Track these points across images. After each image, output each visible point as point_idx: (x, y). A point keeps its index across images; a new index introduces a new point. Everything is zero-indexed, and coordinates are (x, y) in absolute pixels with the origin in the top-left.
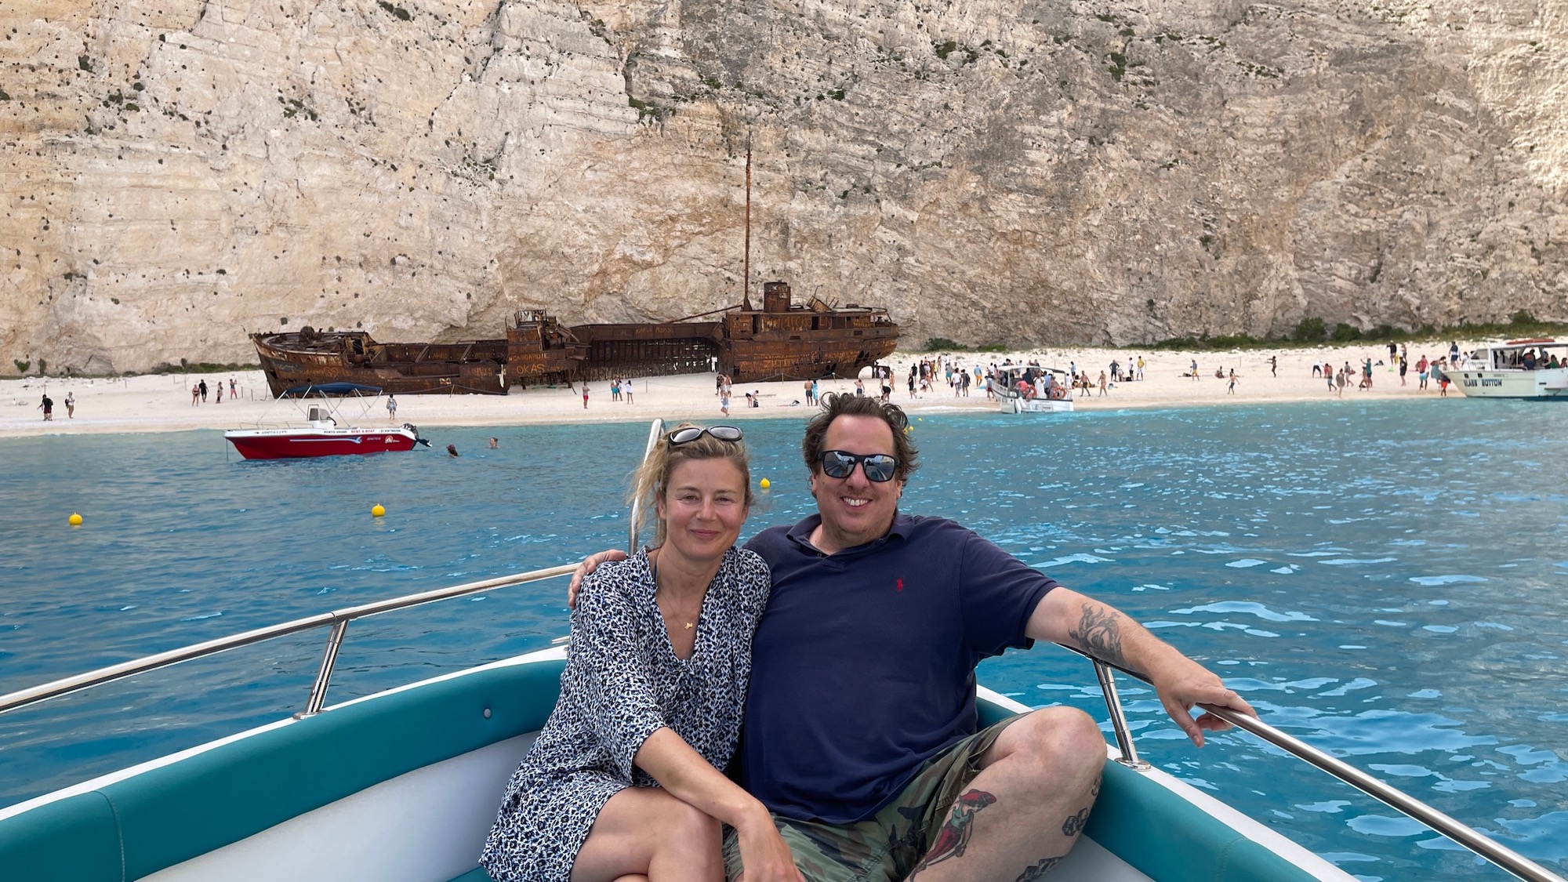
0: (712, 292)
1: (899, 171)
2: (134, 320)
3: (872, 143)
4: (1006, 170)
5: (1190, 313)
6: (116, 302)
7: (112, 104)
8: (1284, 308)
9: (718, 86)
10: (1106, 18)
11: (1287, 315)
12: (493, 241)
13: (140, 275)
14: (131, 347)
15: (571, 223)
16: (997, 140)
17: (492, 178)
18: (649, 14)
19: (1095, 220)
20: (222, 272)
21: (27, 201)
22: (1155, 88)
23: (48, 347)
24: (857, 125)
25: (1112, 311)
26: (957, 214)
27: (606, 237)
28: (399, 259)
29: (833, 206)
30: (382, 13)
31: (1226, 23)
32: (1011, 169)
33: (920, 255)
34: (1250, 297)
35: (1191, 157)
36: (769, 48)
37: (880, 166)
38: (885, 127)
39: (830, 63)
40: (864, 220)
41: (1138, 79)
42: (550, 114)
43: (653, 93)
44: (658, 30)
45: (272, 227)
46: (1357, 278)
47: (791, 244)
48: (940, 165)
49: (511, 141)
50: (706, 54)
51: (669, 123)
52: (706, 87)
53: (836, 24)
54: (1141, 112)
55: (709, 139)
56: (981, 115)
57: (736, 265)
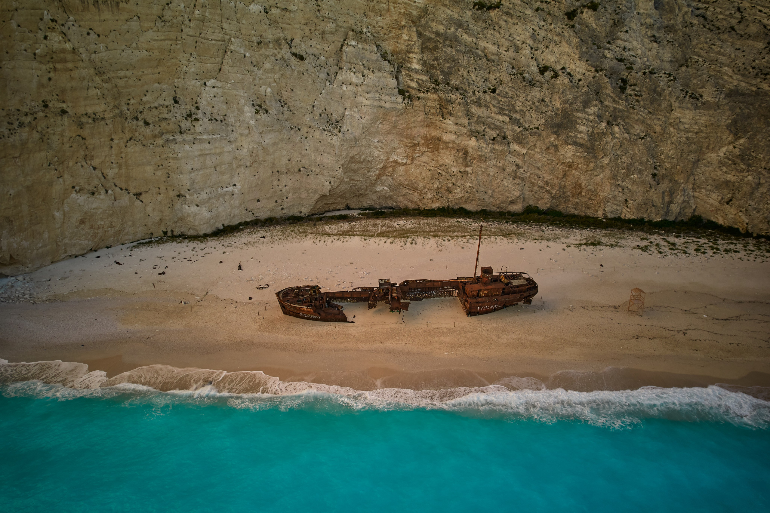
0: (432, 178)
1: (519, 130)
2: (204, 213)
3: (507, 115)
4: (568, 134)
5: (643, 208)
6: (197, 206)
7: (188, 118)
8: (685, 208)
10: (621, 60)
11: (685, 211)
12: (340, 159)
13: (205, 192)
14: (204, 223)
15: (372, 147)
16: (564, 119)
17: (340, 131)
18: (407, 46)
19: (606, 161)
20: (235, 185)
21: (161, 167)
22: (640, 99)
23: (174, 225)
24: (501, 106)
25: (608, 202)
26: (544, 152)
27: (387, 153)
28: (302, 169)
29: (488, 144)
30: (293, 58)
31: (677, 65)
32: (570, 133)
33: (525, 168)
34: (671, 202)
35: (652, 134)
36: (462, 66)
37: (510, 126)
38: (514, 107)
39: (489, 73)
40: (501, 151)
41: (633, 93)
42: (364, 100)
43: (409, 87)
44: (411, 55)
45: (252, 163)
46: (720, 201)
47: (468, 160)
48: (538, 128)
49: (347, 113)
50: (433, 67)
51: (416, 103)
52: (433, 85)
53: (493, 54)
54: (632, 110)
55: (433, 111)
56: (558, 106)
57: (443, 167)
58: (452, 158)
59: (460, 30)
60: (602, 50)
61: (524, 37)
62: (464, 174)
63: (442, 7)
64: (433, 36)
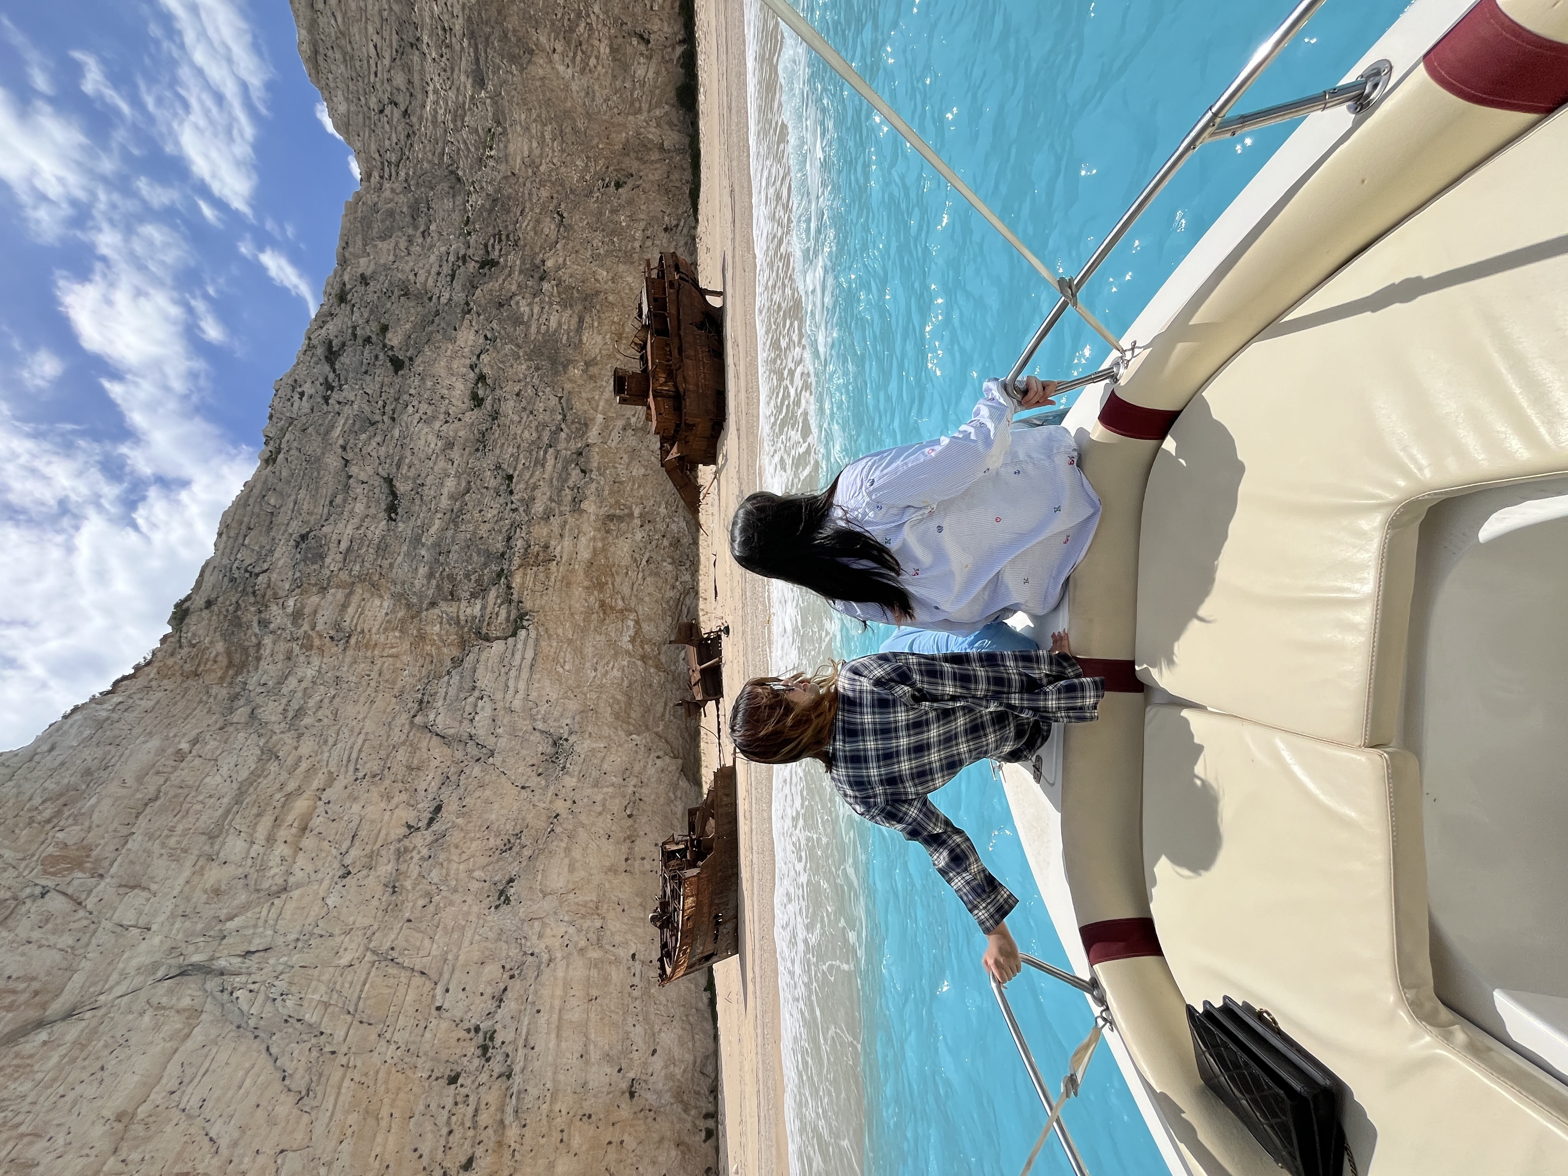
0: (657, 574)
1: (565, 430)
3: (546, 452)
4: (565, 345)
5: (674, 195)
6: (654, 1052)
8: (670, 124)
9: (502, 570)
11: (676, 122)
12: (616, 739)
13: (633, 1030)
14: (693, 1038)
15: (604, 680)
16: (542, 353)
17: (566, 740)
18: (450, 625)
19: (603, 274)
20: (633, 956)
21: (565, 1136)
22: (504, 233)
23: (693, 1112)
24: (532, 464)
27: (616, 655)
28: (629, 811)
29: (592, 480)
30: (435, 827)
31: (457, 185)
32: (564, 341)
34: (661, 148)
35: (555, 201)
36: (474, 533)
37: (562, 446)
38: (533, 442)
39: (487, 488)
40: (602, 457)
42: (518, 696)
43: (508, 620)
44: (462, 618)
45: (599, 915)
46: (647, 57)
47: (622, 513)
48: (561, 398)
49: (540, 725)
50: (479, 581)
51: (528, 605)
52: (503, 579)
53: (458, 484)
54: (521, 243)
55: (542, 576)
56: (524, 367)
57: (636, 556)
58: (621, 542)
59: (423, 540)
60: (440, 308)
61: (430, 437)
62: (646, 519)
63: (394, 571)
64: (434, 582)
